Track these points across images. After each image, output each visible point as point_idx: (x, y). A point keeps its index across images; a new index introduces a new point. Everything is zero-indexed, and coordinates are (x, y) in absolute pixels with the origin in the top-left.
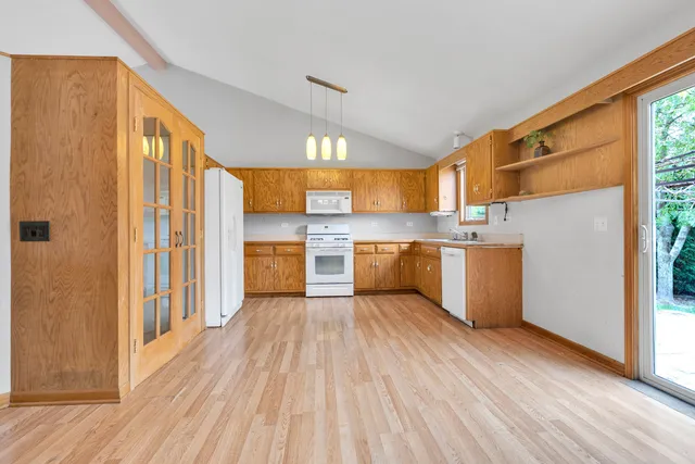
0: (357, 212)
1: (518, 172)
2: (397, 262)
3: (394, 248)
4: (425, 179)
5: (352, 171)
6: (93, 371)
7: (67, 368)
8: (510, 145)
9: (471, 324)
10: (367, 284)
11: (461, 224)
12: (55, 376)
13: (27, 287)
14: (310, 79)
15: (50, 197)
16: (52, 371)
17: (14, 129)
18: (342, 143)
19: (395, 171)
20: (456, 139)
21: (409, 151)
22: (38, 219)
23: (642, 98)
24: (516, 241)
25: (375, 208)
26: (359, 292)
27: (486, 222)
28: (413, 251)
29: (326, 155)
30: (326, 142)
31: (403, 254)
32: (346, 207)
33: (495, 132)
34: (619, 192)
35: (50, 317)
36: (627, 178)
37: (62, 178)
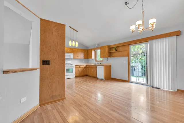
0: (74, 58)
1: (110, 53)
2: (83, 70)
3: (83, 66)
4: (87, 52)
5: (73, 49)
6: (60, 94)
7: (54, 94)
8: (110, 48)
9: (104, 79)
10: (78, 75)
11: (96, 61)
12: (51, 97)
13: (44, 76)
14: (70, 27)
15: (50, 54)
16: (50, 96)
17: (41, 37)
18: (77, 43)
19: (82, 49)
20: (97, 45)
21: (83, 45)
22: (47, 59)
23: (130, 45)
24: (110, 64)
25: (78, 57)
26: (76, 77)
27: (103, 61)
28: (87, 67)
29: (74, 45)
30: (74, 42)
31: (85, 68)
32: (72, 57)
33: (108, 46)
34: (127, 57)
35: (50, 83)
36: (128, 55)
37: (53, 50)
